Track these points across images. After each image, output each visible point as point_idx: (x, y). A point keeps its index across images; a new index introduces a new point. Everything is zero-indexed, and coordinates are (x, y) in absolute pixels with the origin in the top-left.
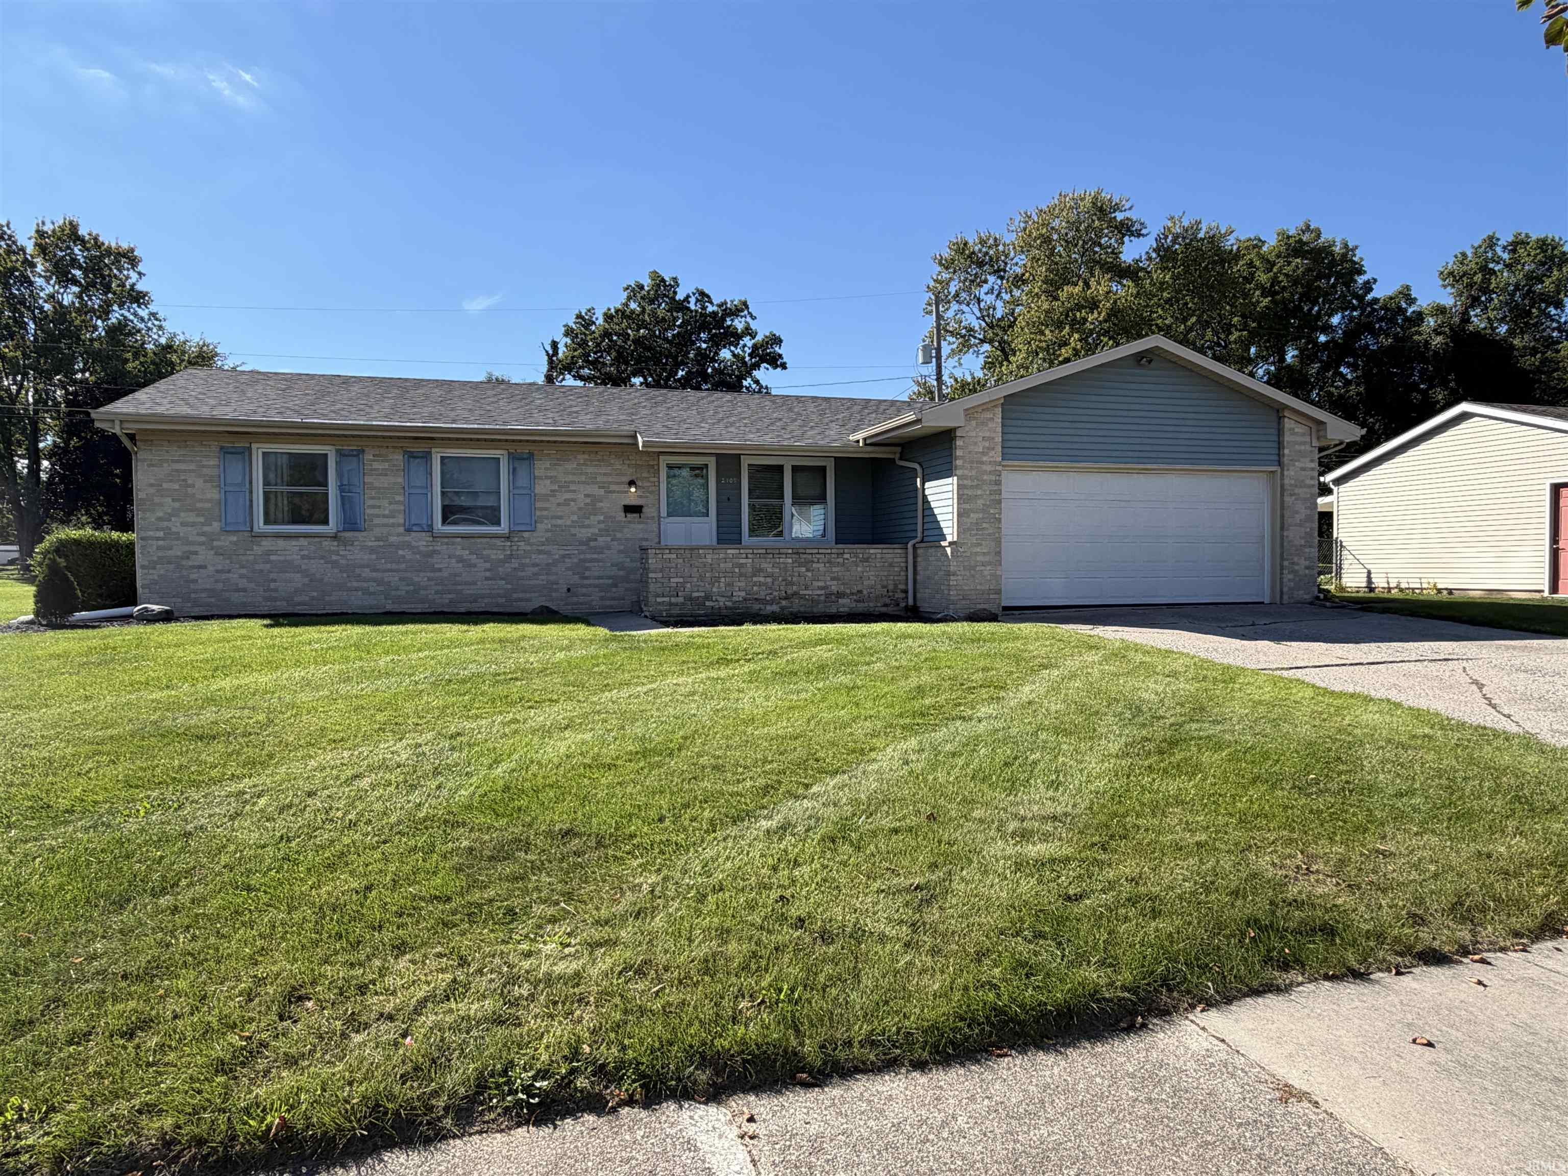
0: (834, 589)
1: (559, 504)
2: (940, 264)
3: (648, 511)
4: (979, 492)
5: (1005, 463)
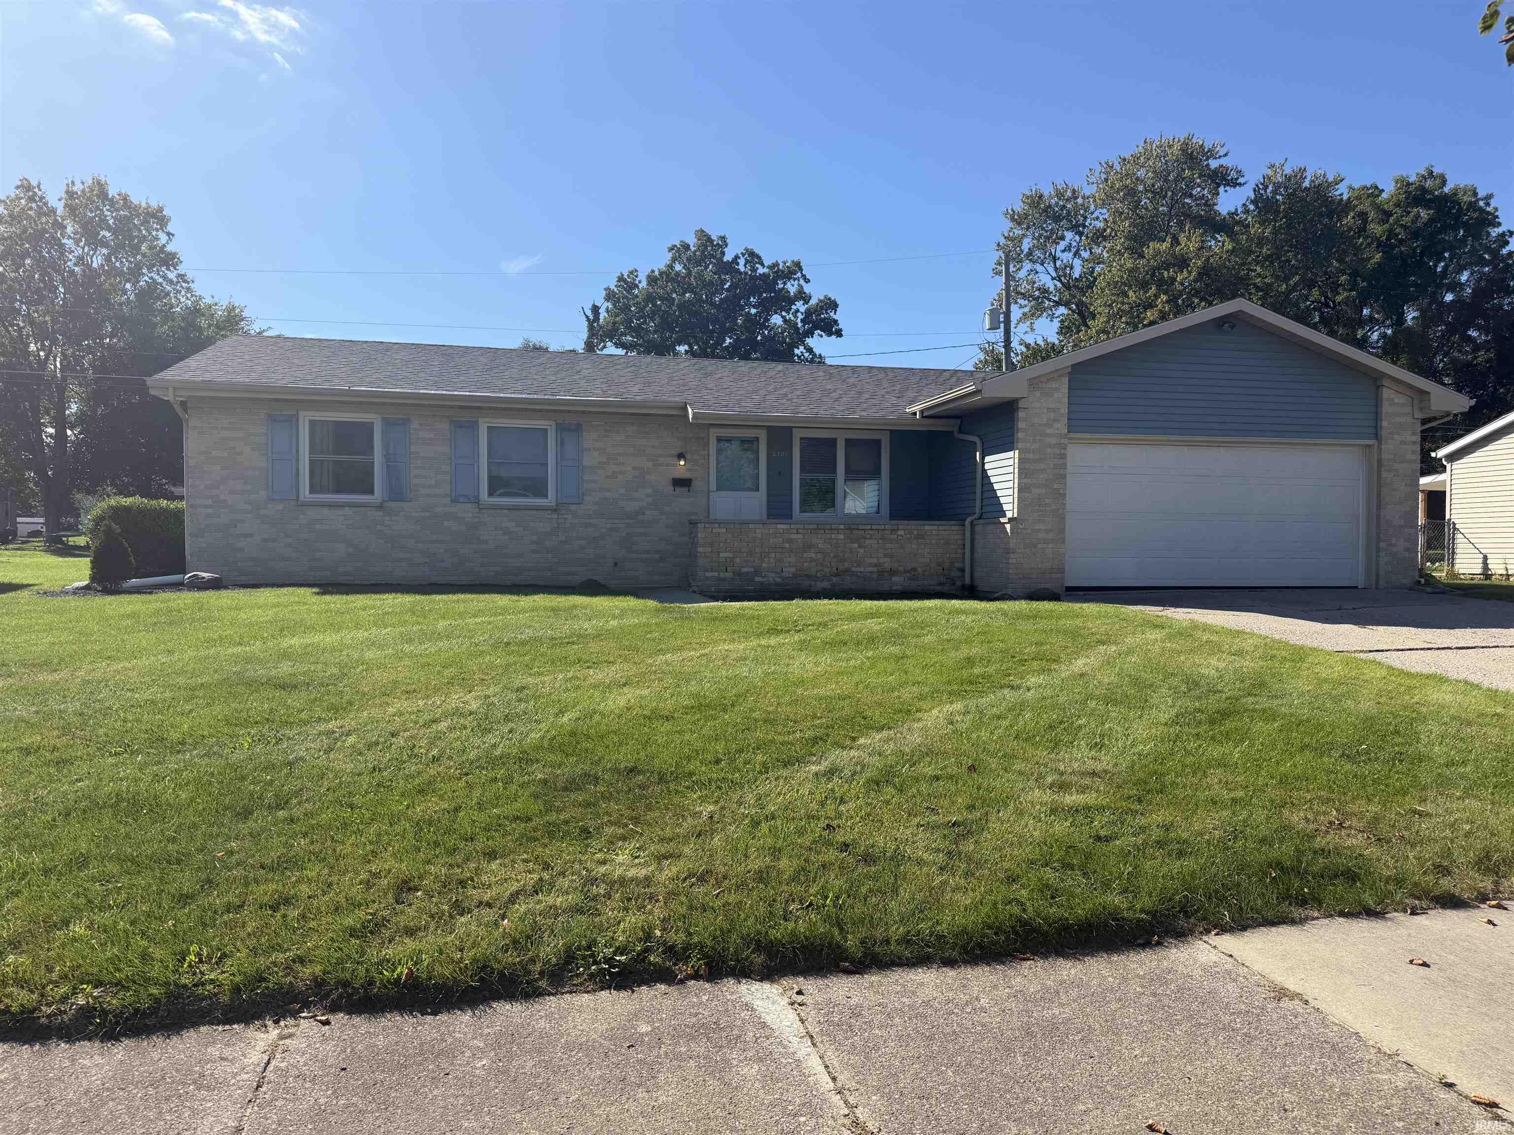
0: (887, 566)
1: (607, 477)
2: (1013, 219)
3: (697, 485)
4: (1042, 466)
5: (1072, 435)
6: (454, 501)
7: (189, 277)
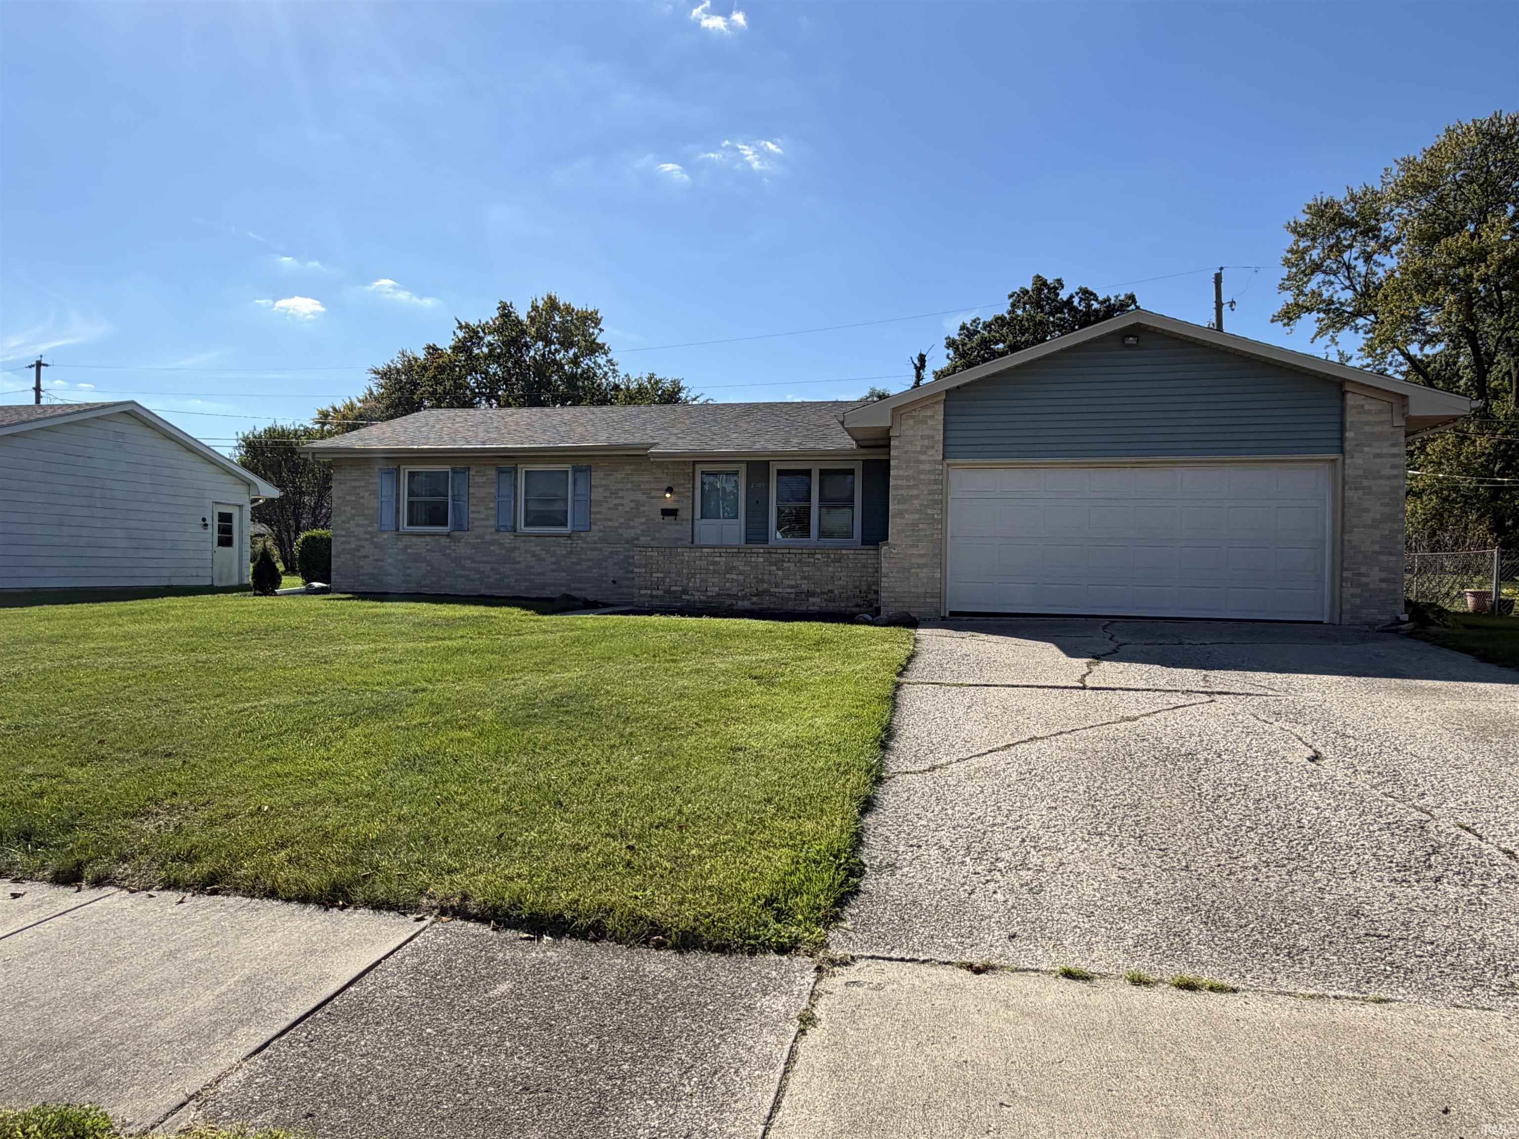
4: (915, 492)
5: (949, 461)
6: (498, 531)
7: (615, 361)
